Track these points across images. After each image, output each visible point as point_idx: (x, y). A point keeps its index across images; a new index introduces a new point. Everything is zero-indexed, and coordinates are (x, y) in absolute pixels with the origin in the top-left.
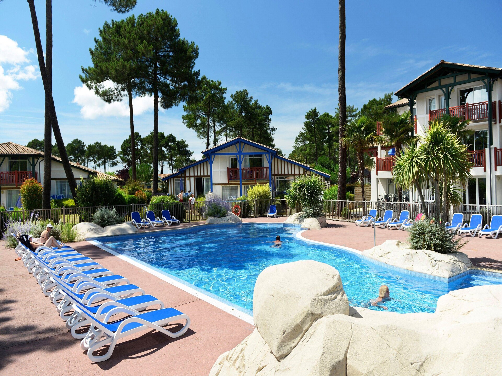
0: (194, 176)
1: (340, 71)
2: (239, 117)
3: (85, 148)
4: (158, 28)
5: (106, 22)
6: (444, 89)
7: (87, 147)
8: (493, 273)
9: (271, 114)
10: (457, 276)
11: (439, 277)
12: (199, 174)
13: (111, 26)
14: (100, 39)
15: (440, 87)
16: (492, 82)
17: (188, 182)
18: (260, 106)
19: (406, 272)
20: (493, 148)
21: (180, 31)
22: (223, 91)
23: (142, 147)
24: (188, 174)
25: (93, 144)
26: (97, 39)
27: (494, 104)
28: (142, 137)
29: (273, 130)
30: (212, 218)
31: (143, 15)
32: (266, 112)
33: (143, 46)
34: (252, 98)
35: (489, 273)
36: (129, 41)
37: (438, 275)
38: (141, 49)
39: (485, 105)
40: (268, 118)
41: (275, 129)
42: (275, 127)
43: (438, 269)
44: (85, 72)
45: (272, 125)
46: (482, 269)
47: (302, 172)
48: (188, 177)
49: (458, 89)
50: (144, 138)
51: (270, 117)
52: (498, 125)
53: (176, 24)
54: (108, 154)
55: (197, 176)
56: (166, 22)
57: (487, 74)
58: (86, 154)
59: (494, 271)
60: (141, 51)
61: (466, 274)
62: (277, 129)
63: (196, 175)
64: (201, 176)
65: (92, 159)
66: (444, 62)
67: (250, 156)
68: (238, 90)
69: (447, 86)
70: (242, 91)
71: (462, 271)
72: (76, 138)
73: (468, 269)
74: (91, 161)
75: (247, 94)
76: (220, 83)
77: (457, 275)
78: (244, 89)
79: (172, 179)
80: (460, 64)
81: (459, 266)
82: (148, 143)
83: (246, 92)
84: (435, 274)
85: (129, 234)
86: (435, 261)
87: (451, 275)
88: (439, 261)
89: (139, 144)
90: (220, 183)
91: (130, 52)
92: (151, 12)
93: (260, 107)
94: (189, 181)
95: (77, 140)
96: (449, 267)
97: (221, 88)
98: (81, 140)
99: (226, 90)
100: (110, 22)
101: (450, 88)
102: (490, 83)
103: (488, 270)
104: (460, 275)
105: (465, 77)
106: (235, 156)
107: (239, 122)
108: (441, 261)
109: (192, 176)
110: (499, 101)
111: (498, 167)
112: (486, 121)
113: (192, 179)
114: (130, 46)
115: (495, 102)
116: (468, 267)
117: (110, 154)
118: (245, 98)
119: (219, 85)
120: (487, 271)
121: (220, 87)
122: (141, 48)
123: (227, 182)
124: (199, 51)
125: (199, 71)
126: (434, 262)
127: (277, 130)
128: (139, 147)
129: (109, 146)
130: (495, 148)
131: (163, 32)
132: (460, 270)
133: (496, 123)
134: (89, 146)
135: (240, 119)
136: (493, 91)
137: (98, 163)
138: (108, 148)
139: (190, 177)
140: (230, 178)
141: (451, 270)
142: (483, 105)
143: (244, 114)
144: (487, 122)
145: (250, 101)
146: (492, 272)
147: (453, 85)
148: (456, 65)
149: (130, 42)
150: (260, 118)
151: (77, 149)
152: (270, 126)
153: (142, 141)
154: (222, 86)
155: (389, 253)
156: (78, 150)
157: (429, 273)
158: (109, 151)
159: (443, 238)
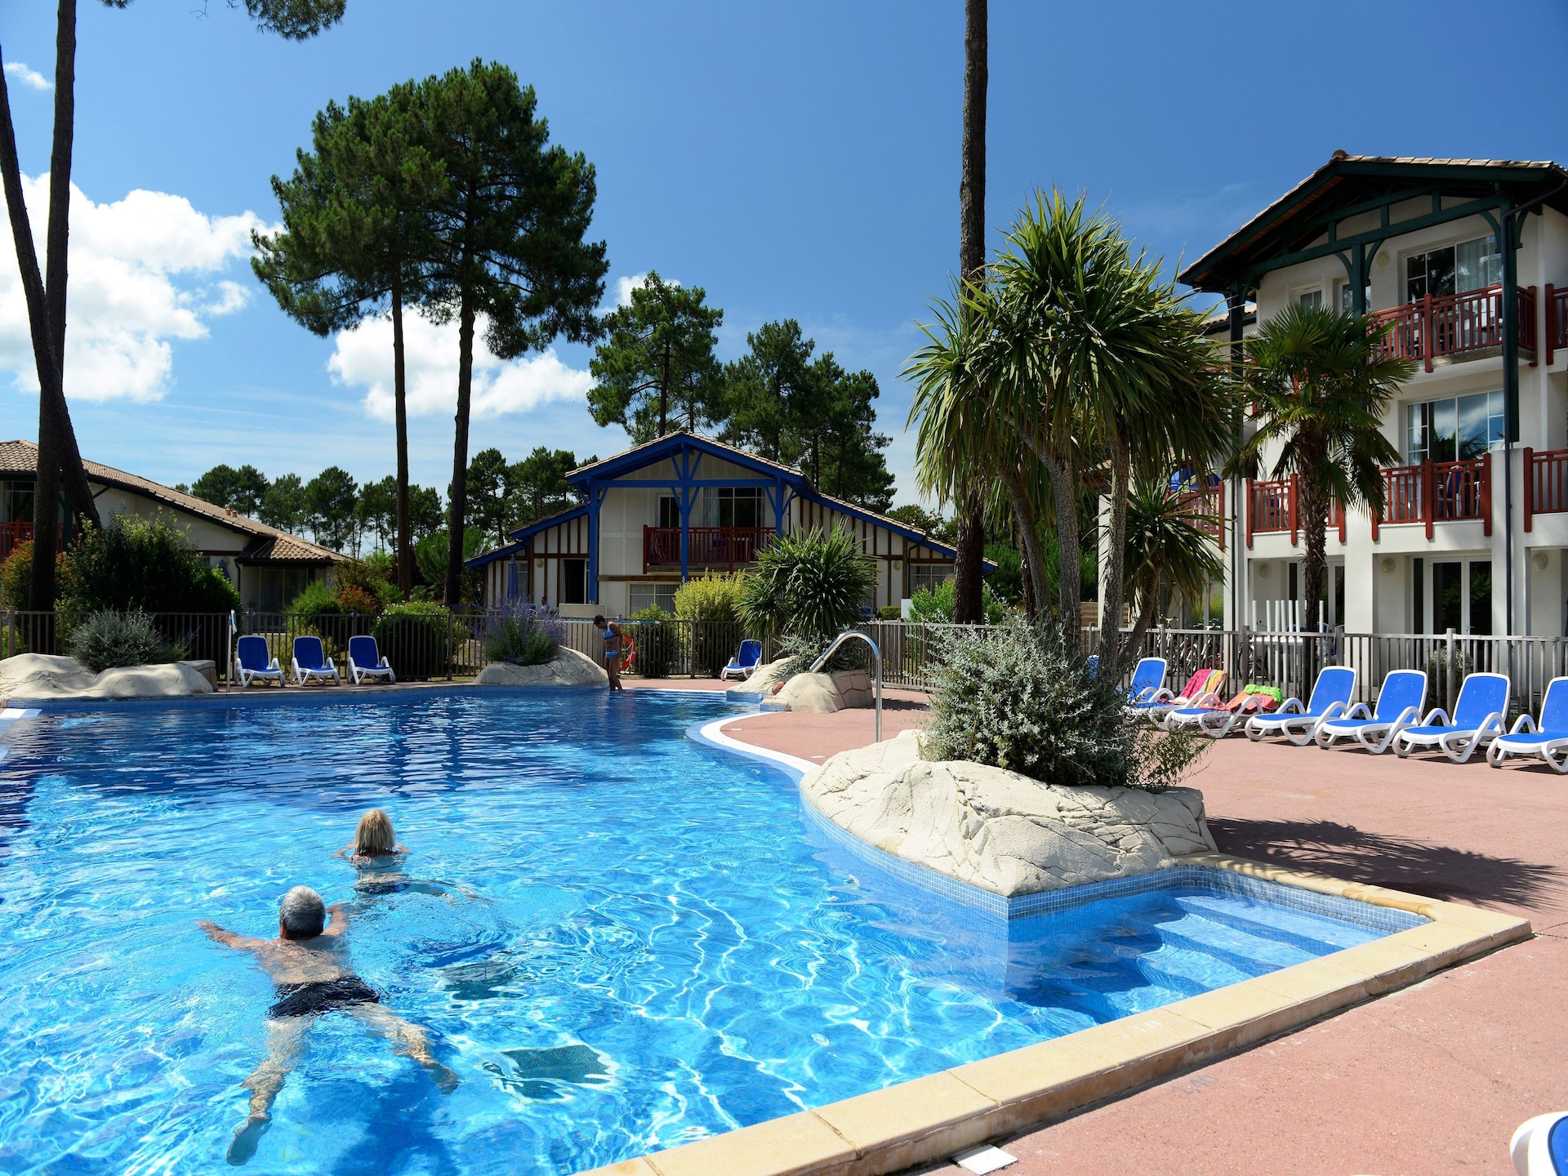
0: (558, 556)
1: (967, 191)
2: (767, 401)
3: (356, 493)
4: (468, 112)
5: (332, 102)
6: (1349, 254)
7: (360, 491)
8: (1283, 889)
9: (877, 395)
10: (1079, 892)
11: (976, 887)
12: (574, 550)
13: (346, 113)
14: (312, 152)
15: (1336, 248)
16: (1517, 214)
17: (539, 573)
18: (840, 369)
19: (874, 858)
20: (1517, 450)
21: (549, 125)
22: (710, 319)
23: (507, 493)
24: (539, 549)
25: (377, 481)
26: (304, 152)
27: (1526, 297)
28: (508, 464)
29: (881, 442)
30: (500, 666)
31: (434, 78)
32: (858, 391)
33: (418, 162)
34: (811, 345)
35: (1265, 885)
36: (380, 150)
37: (977, 879)
38: (410, 170)
39: (1493, 299)
40: (867, 408)
41: (885, 439)
42: (887, 435)
43: (980, 852)
44: (261, 246)
45: (877, 429)
46: (1237, 867)
47: (897, 550)
48: (539, 556)
49: (1400, 253)
50: (513, 467)
51: (873, 403)
52: (1543, 369)
53: (531, 102)
54: (418, 511)
55: (569, 555)
56: (499, 95)
57: (1497, 185)
58: (357, 508)
59: (1285, 877)
60: (408, 178)
61: (1148, 887)
62: (891, 440)
63: (564, 550)
64: (579, 555)
65: (373, 523)
66: (1345, 156)
67: (722, 493)
68: (771, 323)
69: (1359, 243)
70: (781, 325)
71: (1118, 868)
72: (331, 466)
73: (1165, 863)
74: (371, 529)
75: (798, 332)
76: (701, 295)
77: (1079, 884)
78: (788, 319)
79: (498, 564)
80: (1400, 160)
81: (1115, 843)
82: (527, 480)
83: (793, 329)
84: (965, 873)
85: (167, 697)
86: (979, 810)
87: (1032, 881)
88: (996, 813)
89: (500, 483)
90: (624, 573)
91: (379, 181)
92: (459, 69)
93: (838, 373)
94: (543, 569)
95: (335, 469)
96: (1036, 842)
97: (706, 311)
98: (345, 470)
99: (721, 315)
100: (342, 103)
101: (1368, 248)
102: (1509, 219)
103: (1258, 872)
104: (1100, 887)
105: (1421, 206)
106: (669, 490)
107: (768, 415)
108: (1003, 810)
109: (553, 556)
110: (1549, 287)
111: (1537, 519)
112: (1495, 354)
113: (553, 563)
114: (381, 165)
115: (1533, 289)
116: (1172, 855)
117: (425, 512)
118: (788, 344)
119: (699, 301)
120: (1254, 877)
121: (702, 305)
122: (409, 166)
123: (640, 572)
124: (597, 181)
125: (604, 243)
126: (973, 817)
127: (892, 444)
128: (500, 492)
129: (423, 490)
130: (1528, 452)
131: (484, 123)
132: (1109, 863)
133: (1534, 365)
134: (366, 487)
135: (771, 407)
136: (1521, 246)
137: (390, 537)
138: (420, 494)
139: (546, 556)
140: (650, 558)
141: (1041, 859)
142: (1484, 301)
143: (784, 394)
144: (1498, 362)
145: (806, 354)
146: (1274, 881)
147: (1378, 238)
148: (1390, 164)
149: (381, 152)
150: (838, 406)
151: (333, 497)
152: (871, 432)
153: (508, 473)
154: (708, 304)
155: (863, 777)
156: (338, 498)
157: (945, 866)
158: (423, 504)
159: (1056, 711)
